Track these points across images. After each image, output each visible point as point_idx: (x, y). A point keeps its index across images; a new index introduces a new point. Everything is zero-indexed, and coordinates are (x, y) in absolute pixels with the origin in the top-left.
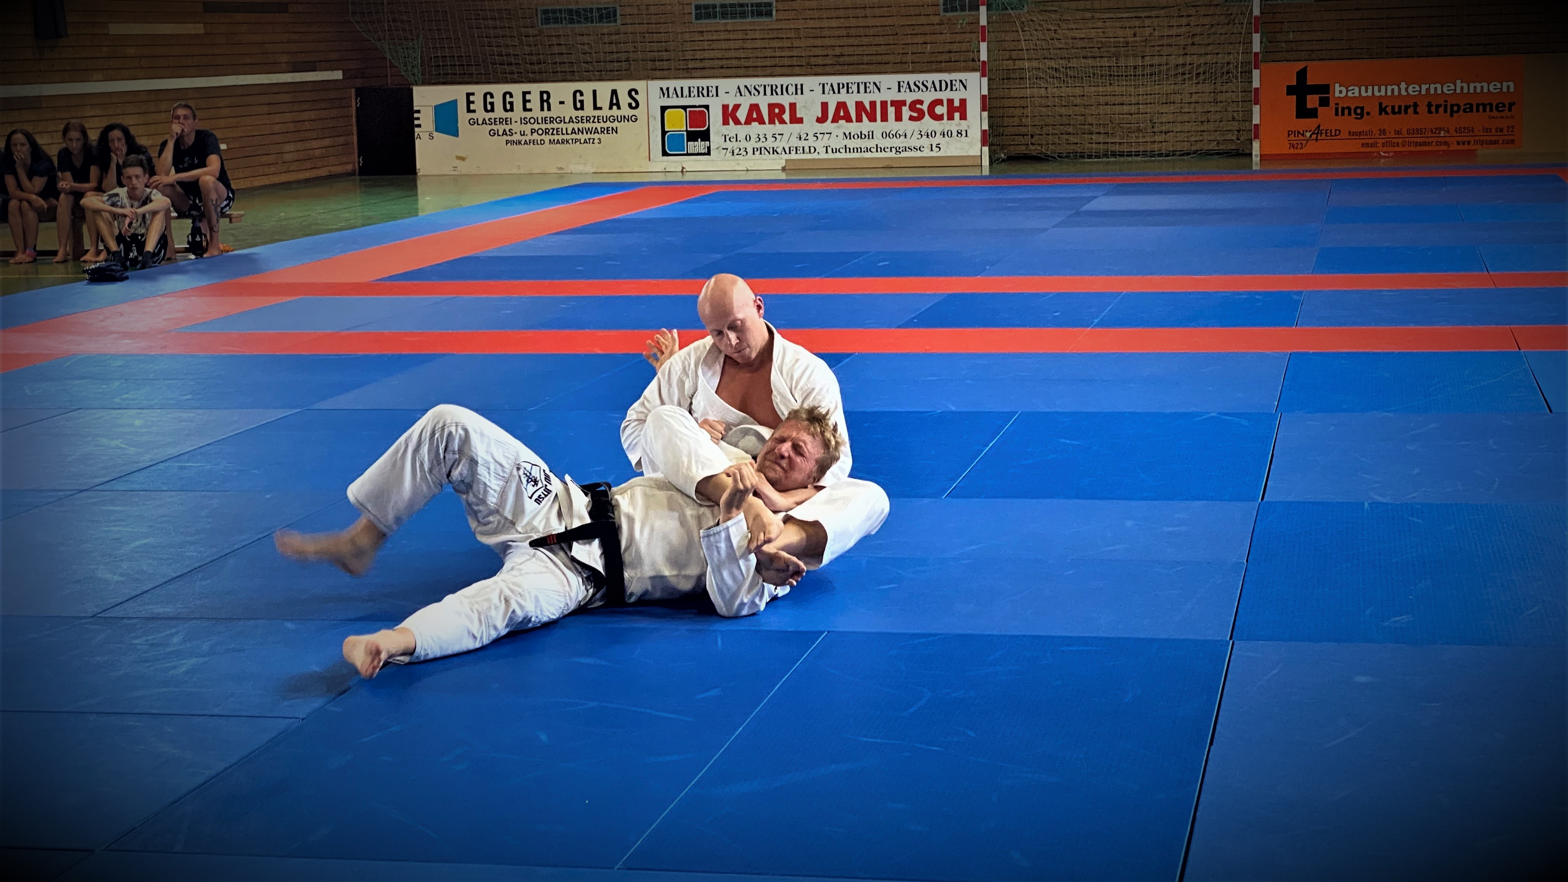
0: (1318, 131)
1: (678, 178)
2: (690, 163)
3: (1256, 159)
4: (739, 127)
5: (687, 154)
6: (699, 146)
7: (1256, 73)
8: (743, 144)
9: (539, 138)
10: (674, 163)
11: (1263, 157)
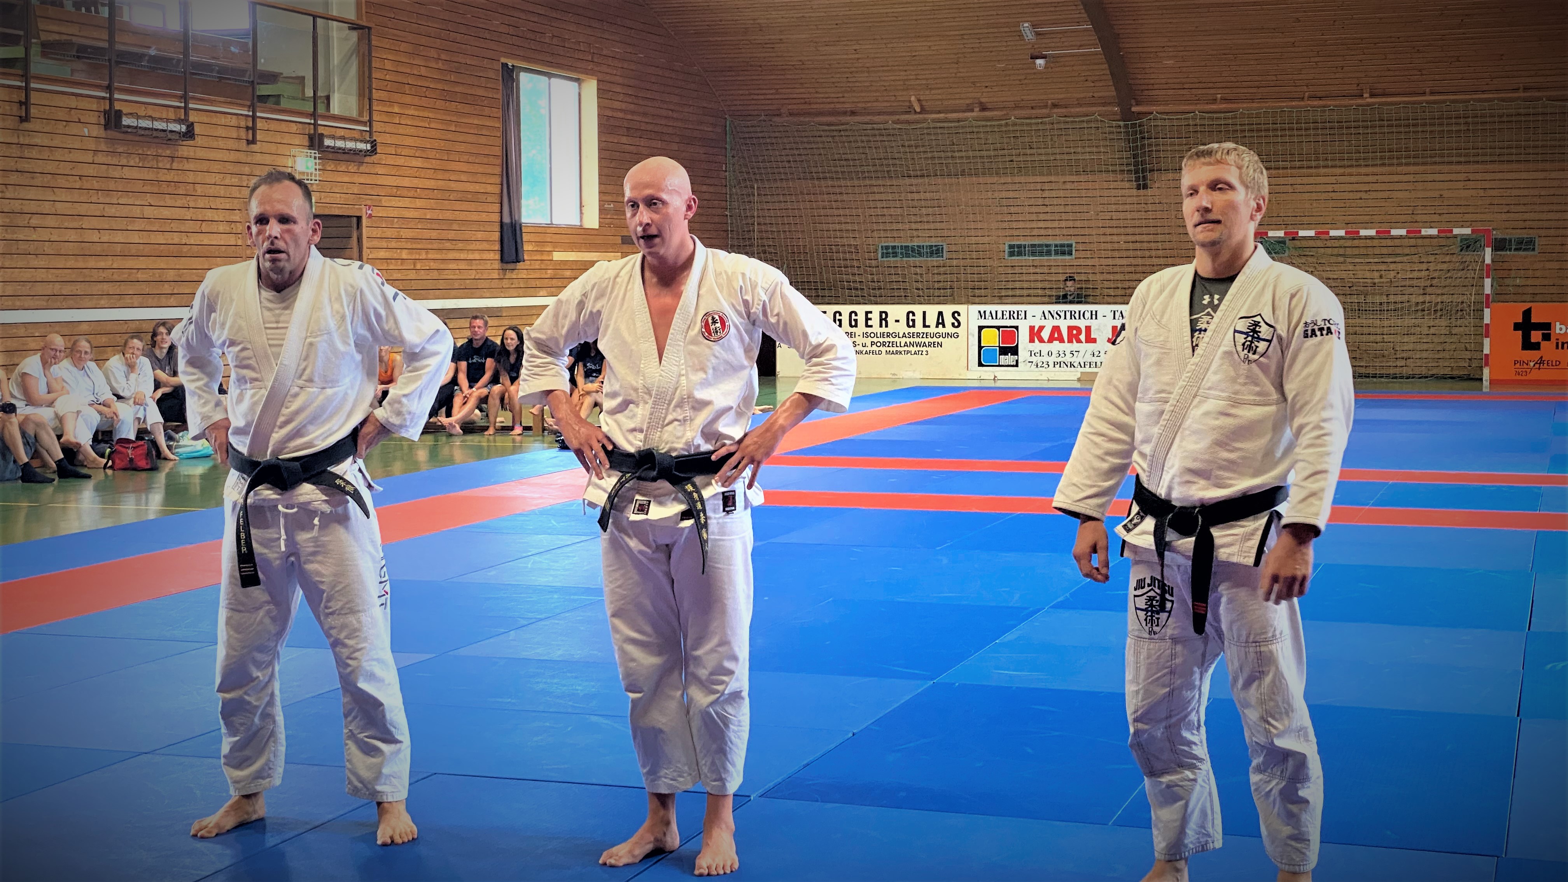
0: (1541, 361)
1: (992, 384)
2: (1000, 372)
3: (1486, 383)
4: (1043, 344)
5: (999, 366)
6: (1009, 359)
7: (1487, 312)
8: (1046, 359)
9: (877, 349)
10: (987, 373)
11: (1492, 382)
